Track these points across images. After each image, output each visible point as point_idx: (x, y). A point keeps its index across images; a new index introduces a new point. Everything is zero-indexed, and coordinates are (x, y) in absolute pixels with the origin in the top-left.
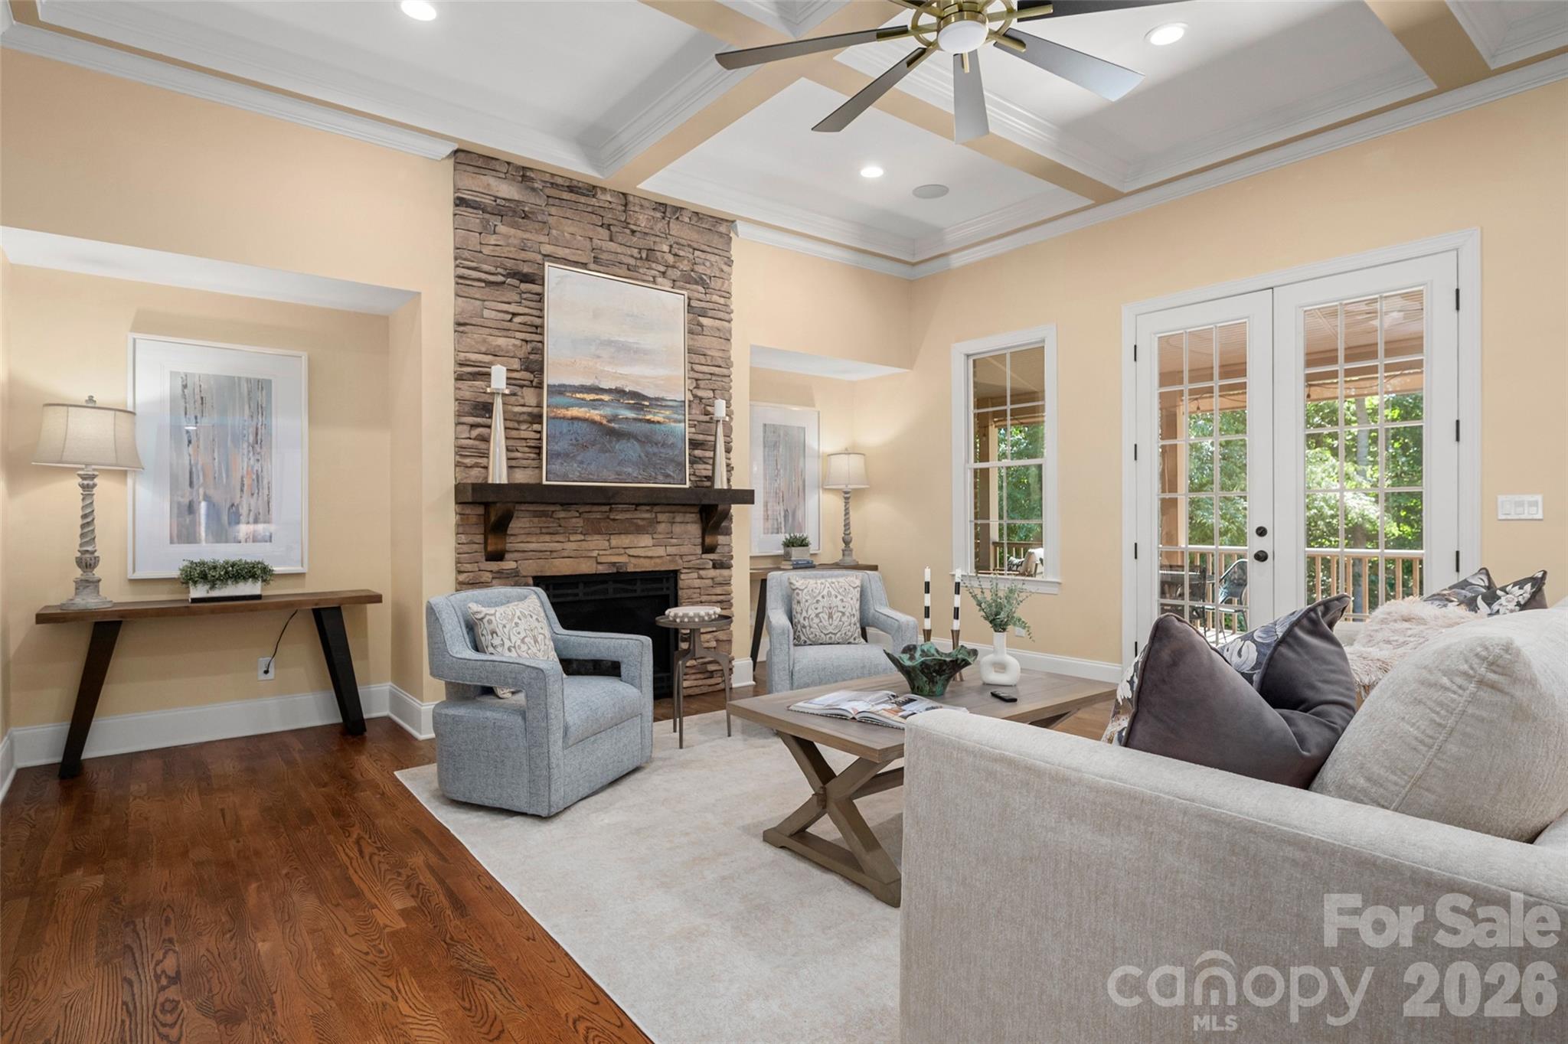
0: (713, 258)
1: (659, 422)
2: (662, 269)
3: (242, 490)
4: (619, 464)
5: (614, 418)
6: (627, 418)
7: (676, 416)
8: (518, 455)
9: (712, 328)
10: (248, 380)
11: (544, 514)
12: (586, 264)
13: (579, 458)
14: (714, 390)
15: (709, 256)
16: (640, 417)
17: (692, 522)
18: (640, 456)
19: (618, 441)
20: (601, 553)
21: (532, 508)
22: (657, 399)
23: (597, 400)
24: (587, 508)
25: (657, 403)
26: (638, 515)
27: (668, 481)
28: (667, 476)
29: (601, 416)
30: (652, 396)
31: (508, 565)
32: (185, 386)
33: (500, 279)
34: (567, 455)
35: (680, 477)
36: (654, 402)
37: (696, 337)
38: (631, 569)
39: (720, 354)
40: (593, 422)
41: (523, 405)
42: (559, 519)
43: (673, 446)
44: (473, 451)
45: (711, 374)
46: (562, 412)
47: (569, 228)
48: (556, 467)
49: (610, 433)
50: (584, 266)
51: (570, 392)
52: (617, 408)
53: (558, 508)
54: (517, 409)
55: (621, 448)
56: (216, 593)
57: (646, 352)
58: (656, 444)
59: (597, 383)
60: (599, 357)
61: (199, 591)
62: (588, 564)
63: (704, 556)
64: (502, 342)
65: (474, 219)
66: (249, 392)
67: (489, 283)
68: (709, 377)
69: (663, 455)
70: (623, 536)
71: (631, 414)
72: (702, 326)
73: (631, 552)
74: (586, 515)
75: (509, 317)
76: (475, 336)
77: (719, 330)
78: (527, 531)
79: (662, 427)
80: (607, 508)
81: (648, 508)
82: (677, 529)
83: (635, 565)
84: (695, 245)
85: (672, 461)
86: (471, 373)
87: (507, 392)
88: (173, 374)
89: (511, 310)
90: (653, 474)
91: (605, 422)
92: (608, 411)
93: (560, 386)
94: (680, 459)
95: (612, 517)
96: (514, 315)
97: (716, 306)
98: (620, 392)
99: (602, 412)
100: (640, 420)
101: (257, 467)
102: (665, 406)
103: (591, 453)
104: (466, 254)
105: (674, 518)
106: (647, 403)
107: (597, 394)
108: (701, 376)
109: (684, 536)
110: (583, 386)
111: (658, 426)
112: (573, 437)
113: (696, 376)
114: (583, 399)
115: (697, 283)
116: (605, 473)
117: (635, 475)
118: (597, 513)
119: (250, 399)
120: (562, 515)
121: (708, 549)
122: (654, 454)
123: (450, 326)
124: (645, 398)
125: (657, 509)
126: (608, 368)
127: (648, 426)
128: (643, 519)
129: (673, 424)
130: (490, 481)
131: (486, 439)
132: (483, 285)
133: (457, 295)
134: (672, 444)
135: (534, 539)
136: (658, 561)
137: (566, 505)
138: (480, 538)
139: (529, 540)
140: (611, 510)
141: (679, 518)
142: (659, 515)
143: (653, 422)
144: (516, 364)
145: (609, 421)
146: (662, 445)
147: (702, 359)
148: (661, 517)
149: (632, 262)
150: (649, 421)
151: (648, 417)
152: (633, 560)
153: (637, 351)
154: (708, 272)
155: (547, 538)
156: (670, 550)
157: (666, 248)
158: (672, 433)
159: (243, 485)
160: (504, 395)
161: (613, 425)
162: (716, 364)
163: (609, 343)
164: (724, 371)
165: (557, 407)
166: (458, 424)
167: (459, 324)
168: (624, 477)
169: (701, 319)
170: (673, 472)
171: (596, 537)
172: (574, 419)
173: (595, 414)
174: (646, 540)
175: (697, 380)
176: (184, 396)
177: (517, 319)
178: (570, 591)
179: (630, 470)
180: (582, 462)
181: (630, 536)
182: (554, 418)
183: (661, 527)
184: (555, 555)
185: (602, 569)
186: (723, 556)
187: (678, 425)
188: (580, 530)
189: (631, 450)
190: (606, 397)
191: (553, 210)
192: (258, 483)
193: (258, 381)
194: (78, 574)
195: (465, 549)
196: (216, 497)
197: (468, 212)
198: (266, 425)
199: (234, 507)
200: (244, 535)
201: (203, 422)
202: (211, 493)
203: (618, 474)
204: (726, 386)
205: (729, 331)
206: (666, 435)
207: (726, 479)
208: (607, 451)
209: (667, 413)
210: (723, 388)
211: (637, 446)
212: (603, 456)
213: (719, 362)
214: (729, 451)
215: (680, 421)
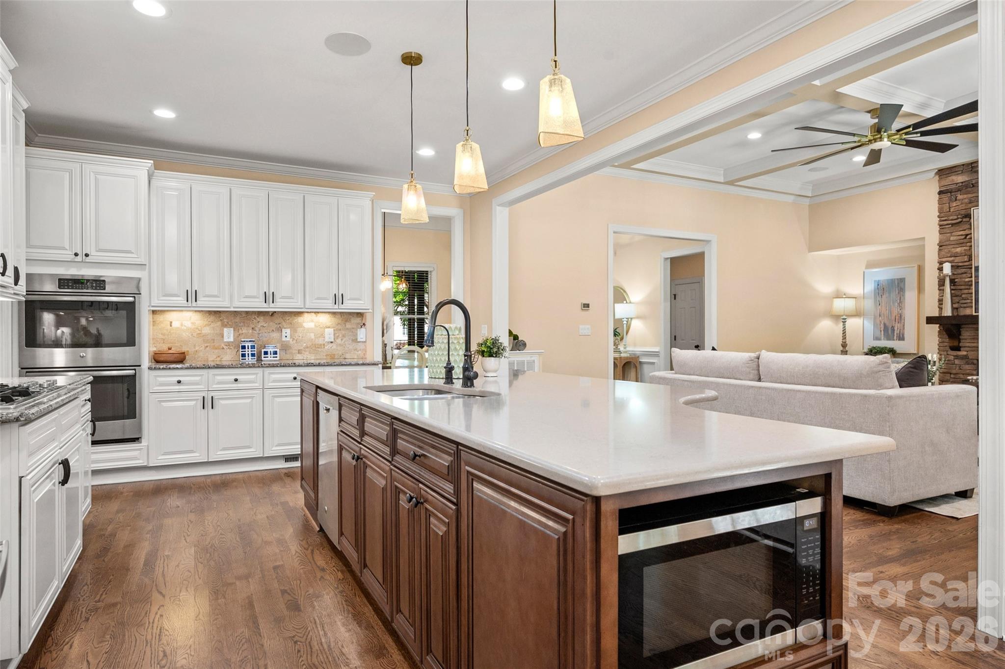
3: (895, 321)
10: (897, 279)
31: (962, 353)
32: (878, 285)
33: (960, 220)
44: (940, 300)
64: (959, 249)
65: (946, 197)
66: (898, 284)
67: (952, 224)
75: (965, 236)
76: (946, 249)
87: (950, 274)
88: (875, 281)
89: (966, 233)
96: (967, 235)
101: (900, 312)
104: (942, 215)
119: (898, 286)
123: (937, 248)
130: (943, 315)
131: (943, 295)
132: (951, 226)
133: (940, 234)
144: (965, 259)
159: (896, 319)
166: (938, 290)
167: (940, 246)
176: (878, 288)
177: (968, 237)
192: (900, 318)
193: (901, 279)
194: (841, 348)
195: (941, 345)
196: (887, 324)
197: (943, 196)
198: (904, 295)
199: (893, 327)
200: (895, 338)
201: (884, 296)
202: (886, 322)
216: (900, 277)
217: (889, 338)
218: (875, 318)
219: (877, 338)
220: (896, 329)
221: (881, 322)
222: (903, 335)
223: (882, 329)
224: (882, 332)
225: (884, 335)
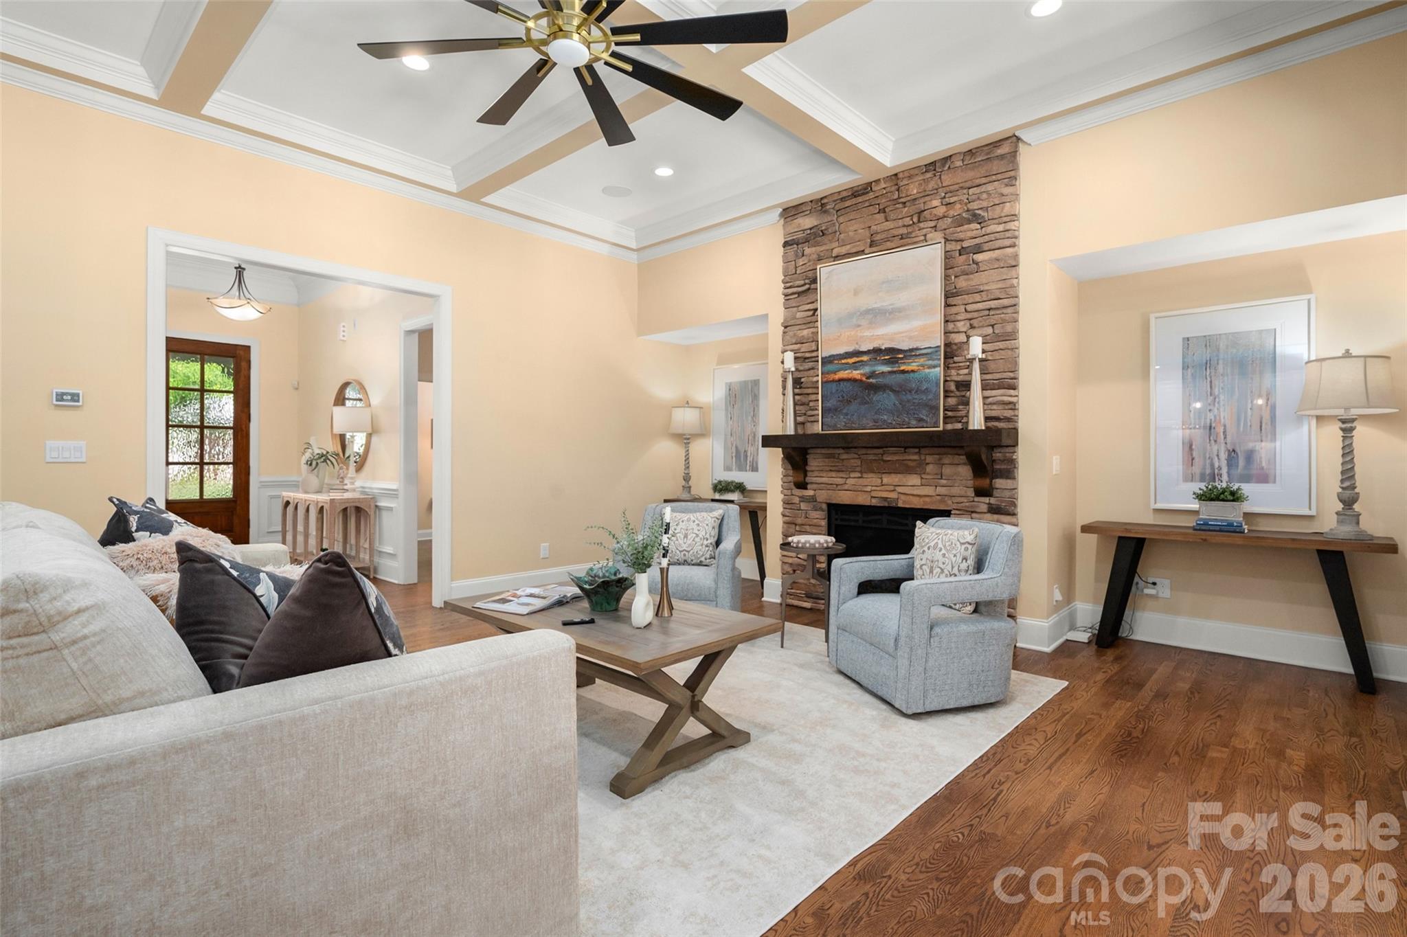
0: (990, 187)
1: (913, 371)
2: (932, 224)
3: (748, 443)
4: (876, 413)
5: (872, 375)
6: (883, 372)
7: (930, 362)
9: (990, 261)
10: (751, 381)
11: (832, 456)
12: (863, 251)
13: (845, 411)
14: (993, 326)
15: (983, 188)
16: (895, 369)
17: (964, 464)
18: (894, 404)
19: (875, 393)
20: (874, 488)
21: (824, 451)
22: (911, 350)
23: (858, 362)
24: (864, 451)
25: (911, 353)
26: (907, 457)
27: (921, 425)
28: (921, 420)
29: (861, 374)
30: (906, 348)
31: (810, 493)
32: (730, 389)
33: (807, 286)
34: (836, 410)
35: (934, 420)
36: (909, 354)
37: (971, 276)
38: (900, 505)
39: (1000, 285)
40: (855, 380)
42: (843, 460)
43: (927, 391)
45: (989, 310)
46: (832, 377)
47: (854, 226)
48: (828, 420)
49: (869, 387)
50: (862, 252)
51: (837, 360)
52: (874, 365)
53: (841, 451)
55: (878, 399)
56: (722, 497)
57: (900, 310)
58: (910, 392)
59: (858, 348)
60: (859, 326)
62: (865, 497)
63: (977, 499)
65: (792, 250)
66: (752, 388)
67: (799, 294)
68: (987, 312)
69: (916, 401)
70: (893, 475)
71: (886, 369)
72: (972, 264)
73: (900, 489)
74: (864, 457)
75: (811, 313)
76: (791, 333)
77: (998, 260)
78: (821, 469)
79: (916, 375)
80: (880, 451)
81: (917, 450)
82: (947, 470)
83: (904, 502)
84: (968, 185)
85: (926, 405)
87: (793, 369)
88: (726, 383)
89: (812, 308)
90: (907, 419)
91: (864, 379)
92: (867, 369)
93: (830, 356)
94: (934, 403)
95: (885, 458)
96: (807, 311)
97: (992, 237)
98: (877, 351)
99: (862, 371)
100: (896, 372)
101: (754, 430)
102: (919, 355)
103: (853, 407)
104: (787, 279)
105: (940, 459)
106: (901, 356)
107: (857, 357)
108: (975, 315)
109: (955, 477)
110: (846, 353)
111: (912, 375)
112: (840, 395)
113: (969, 316)
114: (846, 364)
115: (969, 222)
116: (864, 422)
117: (889, 421)
118: (872, 455)
119: (752, 392)
120: (845, 456)
121: (981, 492)
122: (908, 401)
124: (900, 351)
125: (923, 451)
126: (867, 333)
127: (902, 376)
128: (915, 460)
129: (927, 371)
130: (785, 434)
132: (796, 296)
133: (784, 308)
134: (927, 389)
135: (824, 475)
136: (927, 499)
137: (847, 448)
139: (822, 475)
140: (884, 453)
141: (946, 460)
142: (927, 456)
143: (907, 372)
145: (867, 378)
146: (916, 391)
147: (977, 297)
148: (929, 459)
149: (904, 231)
150: (903, 372)
151: (902, 368)
152: (903, 497)
153: (892, 312)
154: (985, 204)
155: (834, 474)
156: (940, 490)
157: (936, 203)
158: (926, 379)
159: (749, 439)
161: (871, 380)
162: (993, 297)
163: (868, 312)
164: (1006, 302)
165: (828, 373)
166: (783, 394)
167: (785, 327)
168: (880, 423)
169: (976, 257)
170: (927, 416)
171: (871, 475)
172: (841, 380)
173: (856, 374)
174: (914, 480)
175: (970, 319)
176: (729, 395)
177: (817, 313)
178: (852, 518)
179: (885, 417)
180: (847, 414)
181: (899, 475)
182: (827, 383)
183: (929, 468)
184: (839, 487)
185: (874, 502)
186: (1002, 502)
187: (933, 370)
188: (858, 469)
189: (888, 399)
190: (865, 358)
191: (841, 219)
192: (753, 438)
193: (755, 381)
194: (684, 483)
195: (785, 480)
196: (740, 448)
197: (788, 249)
198: (758, 406)
199: (745, 452)
200: (747, 467)
201: (736, 406)
202: (738, 445)
203: (875, 421)
204: (1007, 317)
205: (1016, 256)
206: (920, 381)
207: (987, 419)
208: (866, 403)
209: (922, 360)
210: (1004, 321)
211: (892, 396)
212: (863, 408)
213: (998, 295)
214: (1014, 388)
215: (935, 367)
216: (753, 378)
217: (741, 468)
218: (726, 435)
219: (728, 469)
220: (748, 454)
221: (732, 444)
222: (756, 464)
223: (734, 455)
224: (734, 459)
225: (735, 462)
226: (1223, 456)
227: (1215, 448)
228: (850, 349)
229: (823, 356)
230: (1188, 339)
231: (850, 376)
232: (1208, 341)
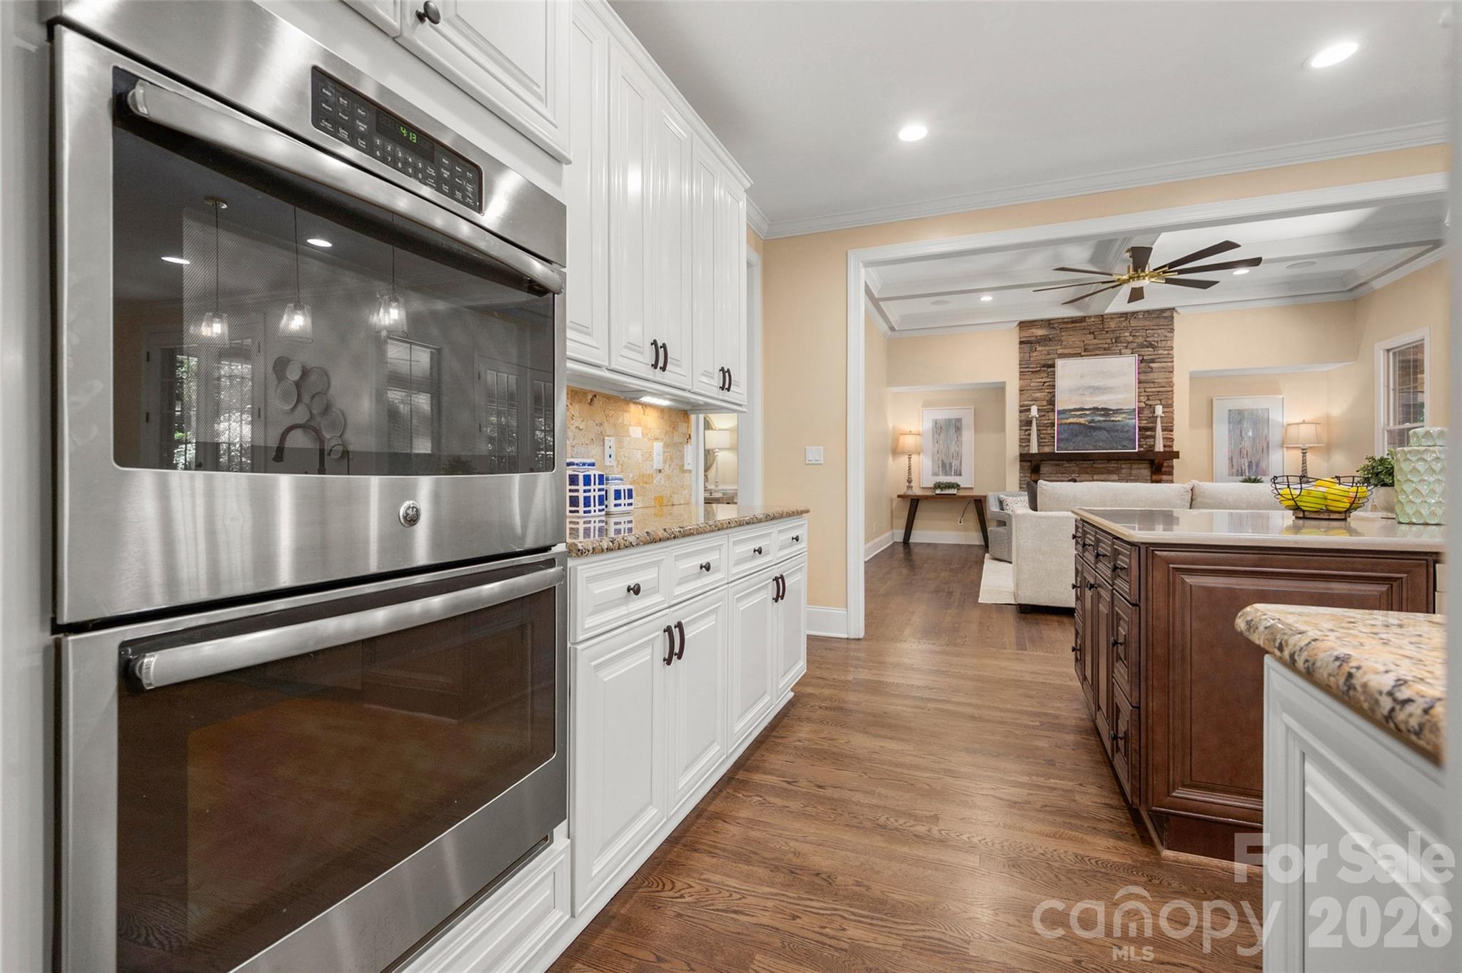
0: (1159, 331)
1: (1119, 421)
2: (1126, 345)
3: (953, 458)
4: (1095, 442)
5: (1092, 421)
6: (1099, 420)
7: (1130, 417)
8: (1046, 440)
9: (1159, 368)
10: (955, 419)
11: (1057, 465)
12: (1080, 353)
13: (1073, 441)
14: (1160, 400)
15: (1156, 331)
16: (1108, 419)
18: (1107, 438)
19: (1095, 431)
23: (1083, 414)
24: (1081, 462)
25: (1117, 411)
26: (1108, 465)
27: (1124, 449)
28: (1125, 446)
29: (1085, 421)
30: (1114, 408)
32: (936, 424)
33: (1039, 369)
34: (1067, 440)
35: (1132, 446)
39: (1165, 380)
40: (1081, 424)
41: (1049, 420)
42: (1066, 467)
43: (1127, 431)
44: (1025, 441)
45: (1158, 392)
46: (1065, 421)
47: (1072, 339)
48: (1062, 445)
49: (1090, 429)
50: (1079, 355)
51: (1068, 412)
52: (1094, 416)
53: (1065, 462)
54: (1045, 422)
55: (1096, 434)
56: (943, 493)
57: (1111, 388)
58: (1117, 431)
59: (1082, 406)
60: (1084, 395)
61: (938, 492)
64: (1038, 395)
65: (1026, 347)
66: (955, 423)
67: (1032, 372)
69: (1121, 436)
70: (1100, 475)
71: (1101, 419)
72: (1152, 368)
75: (1042, 384)
76: (1027, 394)
77: (1163, 368)
78: (1050, 472)
79: (1121, 422)
80: (1092, 462)
81: (1115, 462)
82: (1134, 472)
84: (1146, 328)
85: (1127, 438)
86: (1024, 410)
87: (1038, 415)
88: (933, 420)
89: (1043, 381)
90: (1115, 446)
91: (1087, 423)
92: (1089, 418)
93: (1063, 410)
94: (1132, 437)
96: (1045, 383)
97: (1161, 356)
98: (1095, 409)
99: (1086, 419)
100: (1108, 421)
101: (957, 449)
102: (1123, 412)
103: (1080, 438)
104: (1023, 363)
105: (1131, 466)
106: (1111, 412)
107: (1083, 411)
108: (1151, 394)
109: (1139, 475)
110: (1075, 409)
111: (1118, 423)
112: (1070, 431)
113: (1147, 394)
114: (1075, 415)
115: (1148, 347)
116: (1087, 446)
117: (1104, 447)
118: (1086, 464)
119: (955, 426)
120: (1067, 465)
122: (1116, 436)
123: (1018, 392)
124: (1111, 410)
125: (1120, 462)
126: (1088, 399)
127: (1112, 423)
129: (1128, 421)
130: (1030, 452)
131: (1029, 435)
133: (1020, 379)
135: (1053, 475)
137: (1069, 461)
138: (1029, 475)
139: (1050, 476)
140: (1094, 463)
141: (1135, 466)
143: (1116, 421)
144: (1045, 403)
145: (1090, 423)
146: (1121, 432)
147: (1152, 385)
148: (1123, 466)
149: (1106, 346)
150: (1113, 421)
151: (1112, 419)
153: (1105, 389)
154: (1156, 339)
155: (1059, 475)
157: (1127, 334)
158: (1128, 425)
159: (953, 456)
160: (1036, 418)
162: (1162, 386)
163: (1089, 387)
164: (1169, 389)
165: (1062, 419)
166: (1020, 430)
167: (1021, 391)
168: (1098, 447)
169: (1151, 365)
170: (1128, 444)
171: (1085, 475)
172: (1070, 423)
173: (1082, 420)
175: (1148, 396)
176: (936, 427)
177: (1046, 384)
179: (1101, 444)
180: (1075, 442)
182: (1061, 424)
183: (1123, 471)
187: (1131, 421)
188: (1076, 472)
189: (1103, 435)
190: (1088, 412)
191: (1063, 334)
192: (958, 455)
193: (958, 419)
194: (907, 484)
196: (945, 460)
197: (1023, 346)
198: (960, 435)
199: (950, 464)
200: (953, 474)
201: (941, 435)
202: (944, 459)
203: (1094, 446)
204: (1169, 397)
205: (1173, 367)
206: (1123, 426)
207: (1164, 446)
208: (1089, 436)
209: (1124, 416)
210: (1167, 398)
211: (1105, 433)
212: (1087, 439)
213: (1164, 385)
214: (1172, 431)
215: (1132, 419)
216: (957, 417)
217: (946, 474)
218: (933, 454)
219: (935, 474)
220: (953, 465)
221: (939, 459)
222: (960, 471)
223: (940, 466)
224: (941, 468)
225: (942, 470)
226: (1247, 464)
227: (1243, 460)
228: (1078, 407)
229: (1059, 409)
230: (1230, 410)
231: (1077, 421)
232: (1240, 412)
